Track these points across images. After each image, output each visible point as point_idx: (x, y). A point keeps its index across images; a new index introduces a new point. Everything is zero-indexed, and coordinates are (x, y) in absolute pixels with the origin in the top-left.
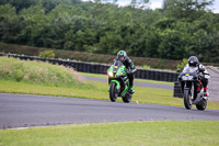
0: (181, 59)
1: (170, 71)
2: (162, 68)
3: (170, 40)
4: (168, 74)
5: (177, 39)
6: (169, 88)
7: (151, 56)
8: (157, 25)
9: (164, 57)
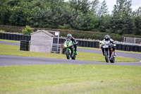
0: (25, 26)
1: (17, 34)
2: (12, 32)
3: (17, 14)
4: (16, 35)
5: (21, 13)
6: (16, 44)
7: (5, 24)
8: (8, 4)
9: (13, 24)
